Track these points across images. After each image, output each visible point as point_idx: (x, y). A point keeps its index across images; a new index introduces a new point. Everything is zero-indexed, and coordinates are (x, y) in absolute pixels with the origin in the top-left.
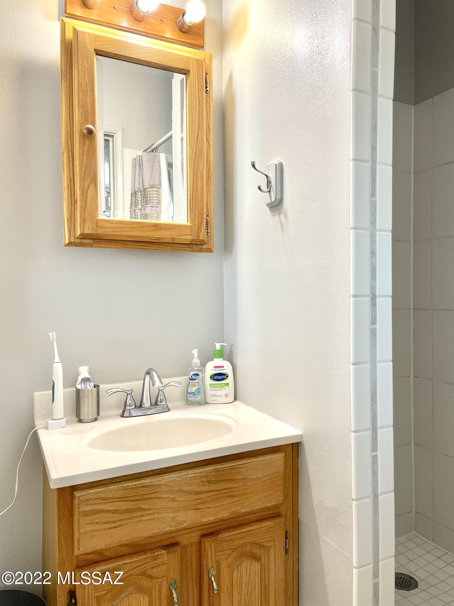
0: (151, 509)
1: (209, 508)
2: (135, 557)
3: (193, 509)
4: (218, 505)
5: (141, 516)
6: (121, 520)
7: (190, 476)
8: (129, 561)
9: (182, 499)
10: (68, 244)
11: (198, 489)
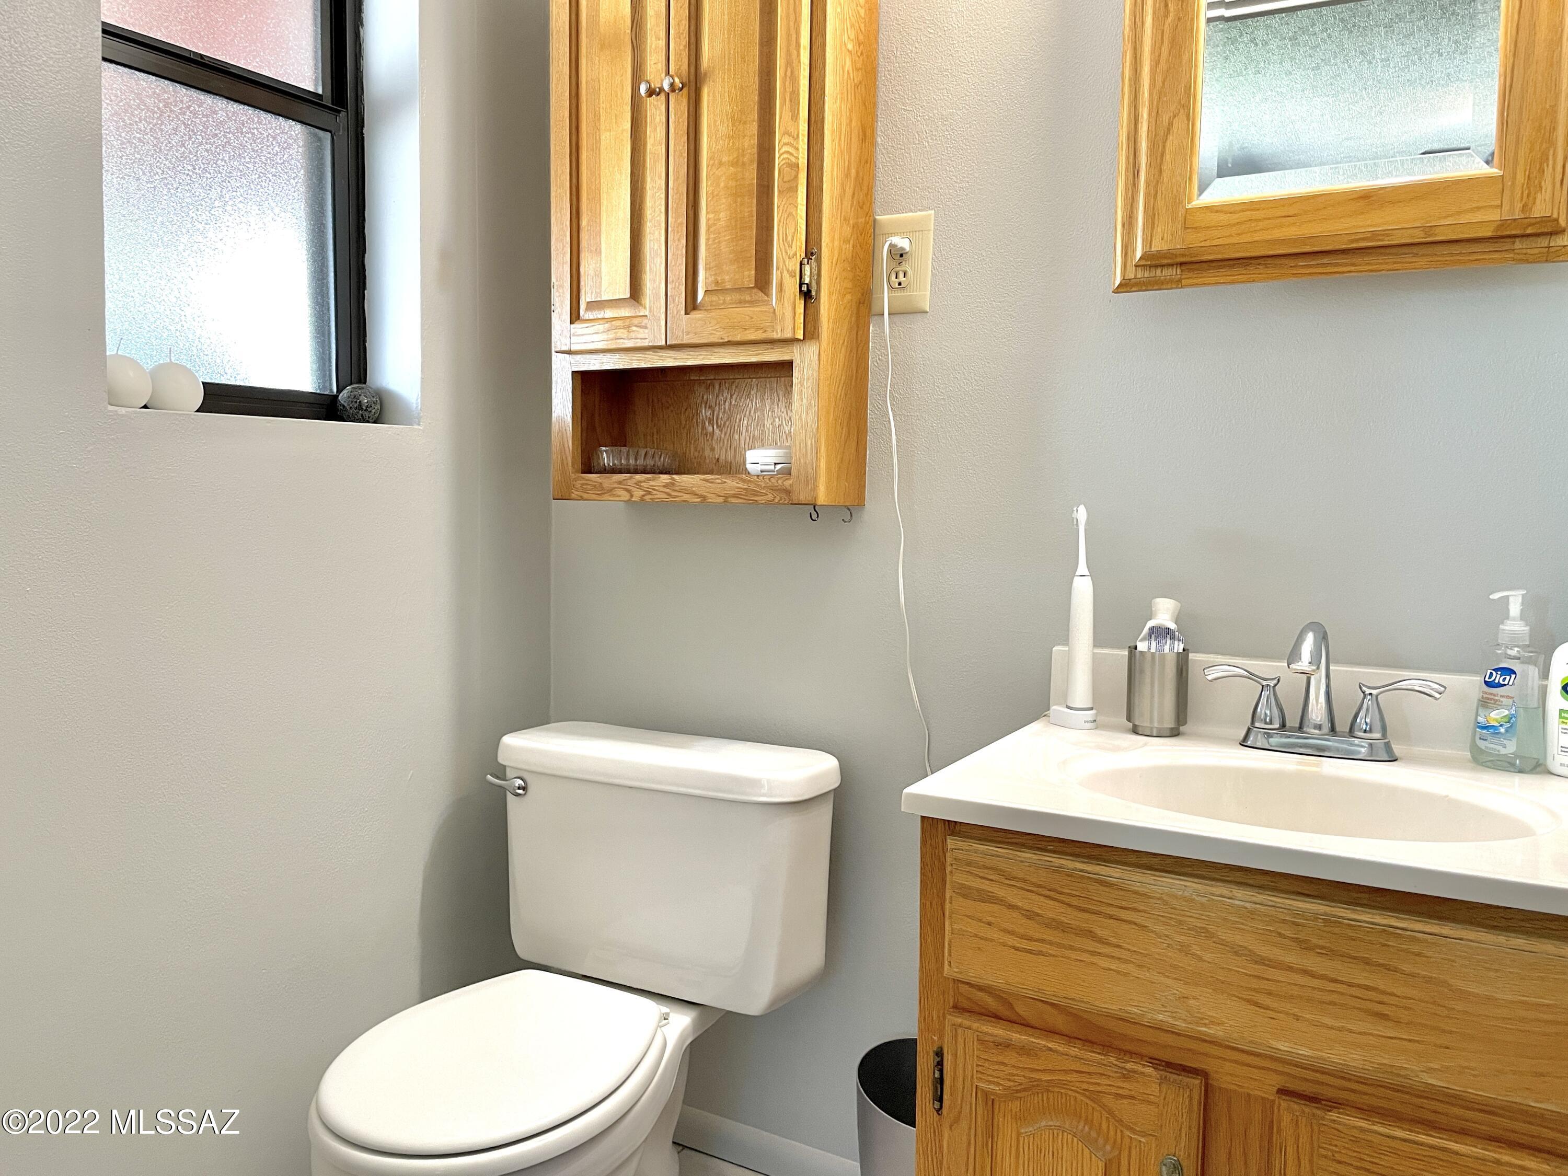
0: (1119, 946)
1: (1297, 1018)
2: (1078, 1048)
3: (1244, 1000)
4: (1329, 1021)
5: (1094, 953)
6: (1042, 941)
7: (1237, 902)
8: (1059, 1048)
9: (1208, 956)
10: (1120, 285)
11: (1265, 951)
